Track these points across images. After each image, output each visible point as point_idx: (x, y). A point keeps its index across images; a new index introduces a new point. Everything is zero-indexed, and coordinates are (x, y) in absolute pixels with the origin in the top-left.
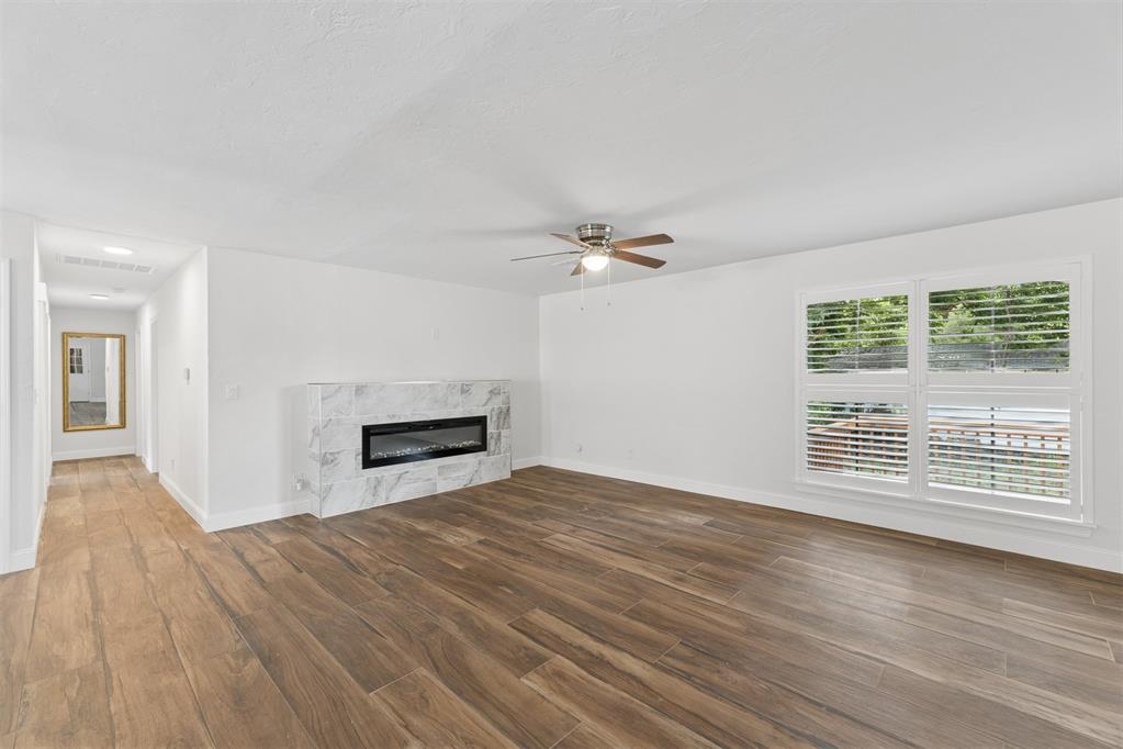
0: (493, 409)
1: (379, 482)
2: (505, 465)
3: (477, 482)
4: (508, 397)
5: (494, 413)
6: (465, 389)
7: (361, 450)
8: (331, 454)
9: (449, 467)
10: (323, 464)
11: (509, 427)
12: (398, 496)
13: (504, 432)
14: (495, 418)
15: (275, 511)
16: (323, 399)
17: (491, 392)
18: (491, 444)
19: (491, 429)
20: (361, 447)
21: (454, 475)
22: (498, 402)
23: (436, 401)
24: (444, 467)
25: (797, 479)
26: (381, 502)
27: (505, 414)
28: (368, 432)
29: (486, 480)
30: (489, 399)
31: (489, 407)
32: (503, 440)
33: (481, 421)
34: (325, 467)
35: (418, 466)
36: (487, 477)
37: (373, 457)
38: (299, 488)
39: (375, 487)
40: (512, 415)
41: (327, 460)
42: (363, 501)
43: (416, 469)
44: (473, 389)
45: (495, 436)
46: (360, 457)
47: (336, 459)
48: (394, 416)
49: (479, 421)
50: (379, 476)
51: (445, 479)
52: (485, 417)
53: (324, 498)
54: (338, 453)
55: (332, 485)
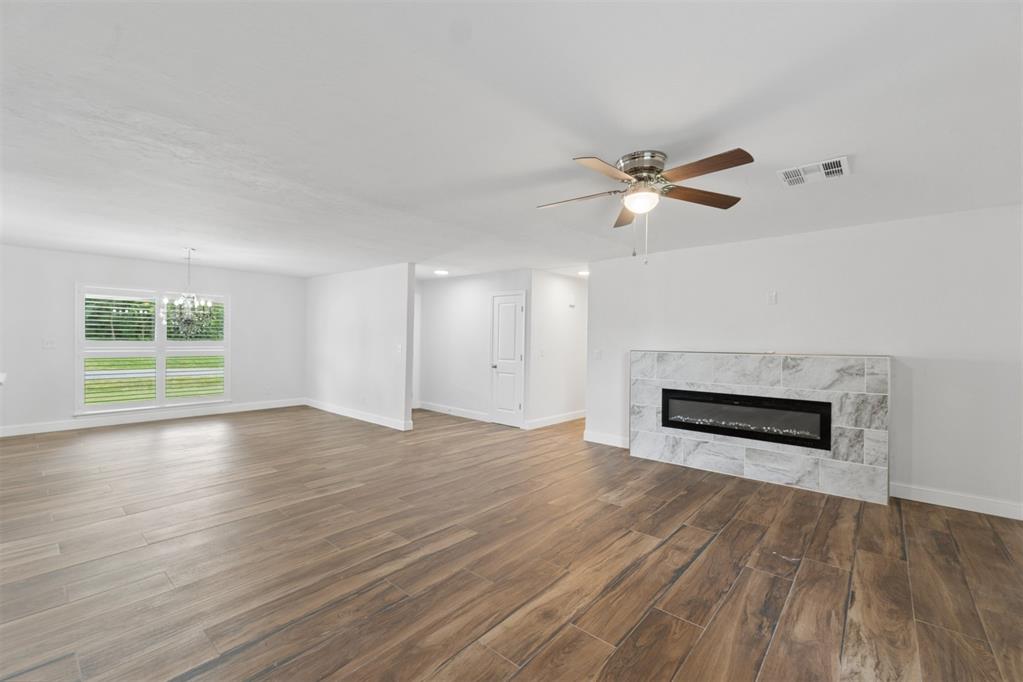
0: (846, 395)
1: (676, 443)
2: (874, 483)
3: (808, 486)
4: (883, 383)
5: (848, 401)
6: (790, 364)
7: (661, 409)
9: (762, 453)
10: (632, 414)
11: (883, 426)
12: (697, 462)
13: (872, 432)
14: (849, 408)
16: (633, 362)
17: (843, 370)
18: (841, 443)
19: (841, 423)
20: (661, 406)
22: (856, 387)
23: (744, 375)
24: (754, 450)
26: (679, 462)
27: (874, 406)
28: (669, 395)
31: (837, 391)
32: (867, 442)
33: (823, 410)
34: (633, 417)
35: (718, 440)
36: (829, 486)
37: (672, 418)
39: (674, 446)
41: (634, 411)
42: (663, 454)
43: (717, 442)
45: (851, 433)
46: (660, 415)
47: (641, 412)
48: (692, 384)
49: (815, 408)
50: (677, 436)
51: (756, 465)
52: (829, 404)
53: (632, 441)
54: (643, 407)
55: (638, 432)
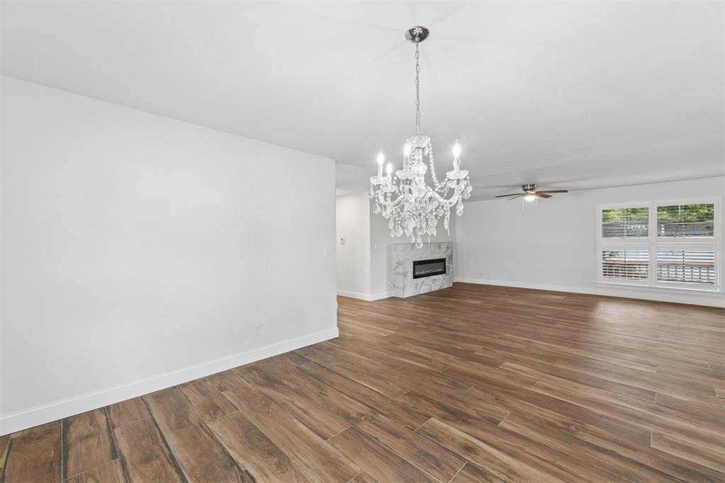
1: (417, 285)
5: (448, 257)
8: (405, 272)
9: (435, 280)
11: (452, 264)
12: (422, 291)
13: (451, 266)
15: (385, 295)
21: (437, 284)
22: (449, 252)
23: (432, 252)
25: (598, 282)
26: (418, 293)
27: (451, 257)
28: (415, 264)
29: (445, 287)
30: (446, 250)
32: (450, 269)
33: (443, 260)
34: (404, 277)
36: (445, 285)
38: (392, 286)
40: (453, 258)
41: (405, 275)
42: (413, 292)
43: (427, 280)
46: (413, 274)
47: (407, 274)
50: (417, 282)
51: (434, 285)
52: (445, 259)
53: (403, 290)
54: (407, 272)
55: (406, 285)
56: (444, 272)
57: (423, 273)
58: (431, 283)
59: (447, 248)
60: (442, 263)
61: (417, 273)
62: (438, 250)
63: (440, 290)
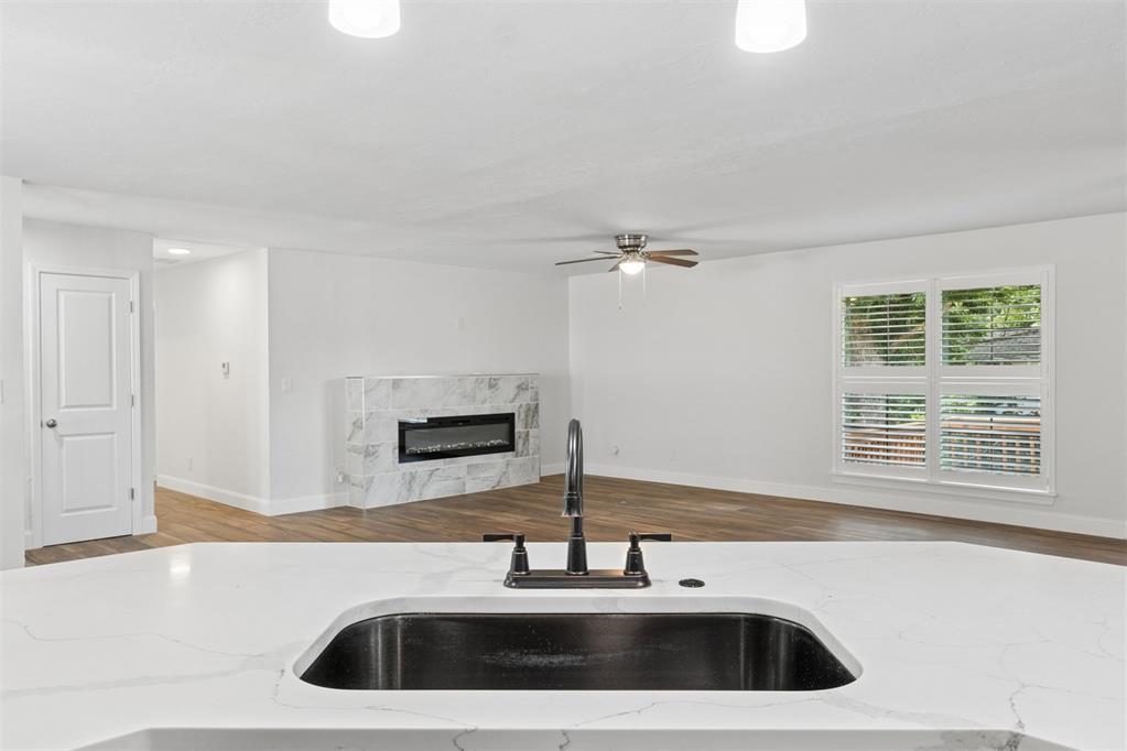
0: (521, 406)
1: (413, 477)
2: (533, 468)
3: (505, 484)
4: (537, 394)
5: (522, 410)
6: (493, 384)
7: (397, 445)
8: (373, 446)
9: (478, 466)
10: (366, 456)
11: (537, 426)
12: (431, 493)
13: (532, 432)
14: (522, 416)
15: (319, 502)
16: (366, 392)
17: (518, 387)
18: (519, 444)
19: (519, 428)
20: (397, 440)
21: (482, 475)
22: (526, 399)
23: (465, 397)
24: (473, 465)
25: (834, 471)
26: (415, 499)
27: (533, 411)
28: (404, 427)
29: (514, 483)
30: (518, 394)
31: (517, 404)
32: (531, 440)
33: (509, 419)
34: (369, 459)
35: (449, 463)
36: (514, 481)
37: (408, 452)
38: (340, 480)
39: (410, 483)
40: (540, 413)
41: (369, 453)
42: (399, 495)
43: (448, 467)
44: (501, 383)
45: (523, 436)
46: (397, 451)
47: (376, 452)
49: (507, 418)
50: (414, 471)
51: (473, 479)
52: (513, 414)
53: (367, 490)
54: (378, 446)
55: (373, 477)
56: (509, 447)
57: (437, 447)
58: (463, 473)
59: (521, 388)
60: (504, 427)
61: (412, 448)
62: (486, 392)
63: (493, 493)
